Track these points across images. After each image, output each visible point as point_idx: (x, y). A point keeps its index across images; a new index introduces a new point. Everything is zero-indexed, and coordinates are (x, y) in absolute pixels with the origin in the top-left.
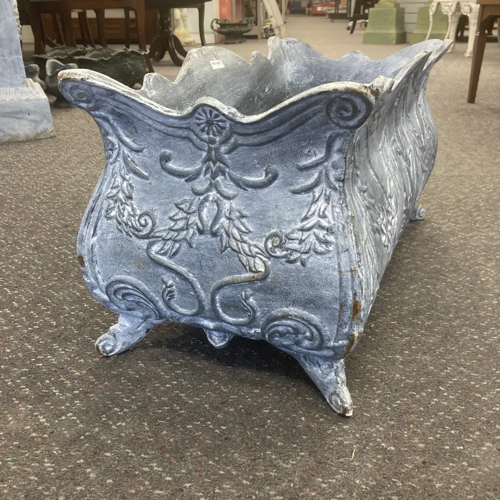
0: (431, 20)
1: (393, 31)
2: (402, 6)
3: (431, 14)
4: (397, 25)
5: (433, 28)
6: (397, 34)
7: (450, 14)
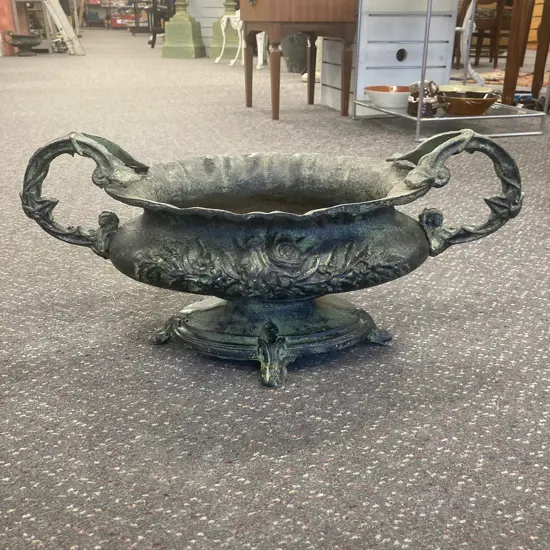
0: (224, 34)
1: (191, 45)
2: (197, 20)
3: (223, 29)
4: (194, 39)
5: (226, 43)
6: (196, 48)
7: (239, 29)
